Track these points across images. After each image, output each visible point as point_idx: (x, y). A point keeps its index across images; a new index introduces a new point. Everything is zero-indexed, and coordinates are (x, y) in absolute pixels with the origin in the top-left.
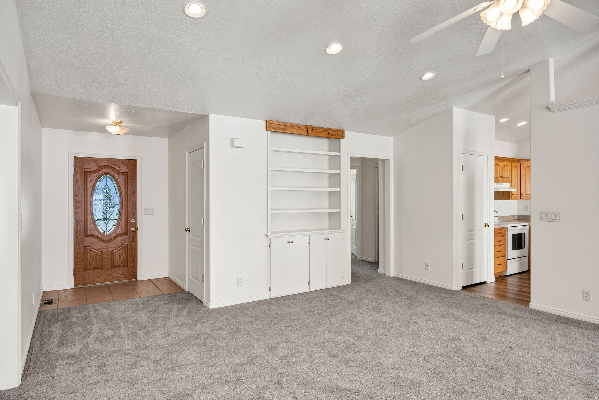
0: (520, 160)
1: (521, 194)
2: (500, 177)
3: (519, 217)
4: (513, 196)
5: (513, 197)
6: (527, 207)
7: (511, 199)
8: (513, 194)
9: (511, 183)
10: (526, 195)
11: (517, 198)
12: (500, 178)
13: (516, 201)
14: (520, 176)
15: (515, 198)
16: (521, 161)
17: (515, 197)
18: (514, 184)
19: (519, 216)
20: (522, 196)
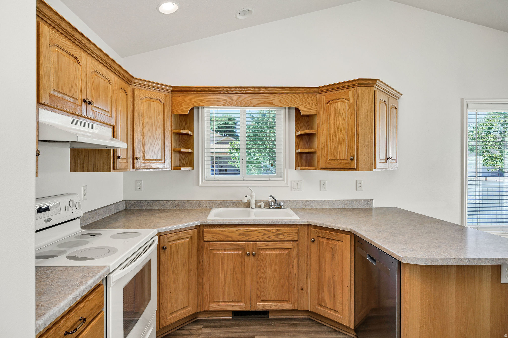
0: (134, 80)
1: (135, 158)
2: (85, 101)
3: (126, 205)
4: (118, 161)
5: (118, 165)
6: (140, 184)
7: (114, 169)
8: (118, 158)
9: (114, 127)
10: (144, 159)
11: (127, 166)
12: (84, 105)
13: (121, 174)
14: (131, 116)
15: (123, 167)
16: (134, 83)
17: (124, 165)
18: (119, 130)
19: (127, 202)
20: (136, 161)
